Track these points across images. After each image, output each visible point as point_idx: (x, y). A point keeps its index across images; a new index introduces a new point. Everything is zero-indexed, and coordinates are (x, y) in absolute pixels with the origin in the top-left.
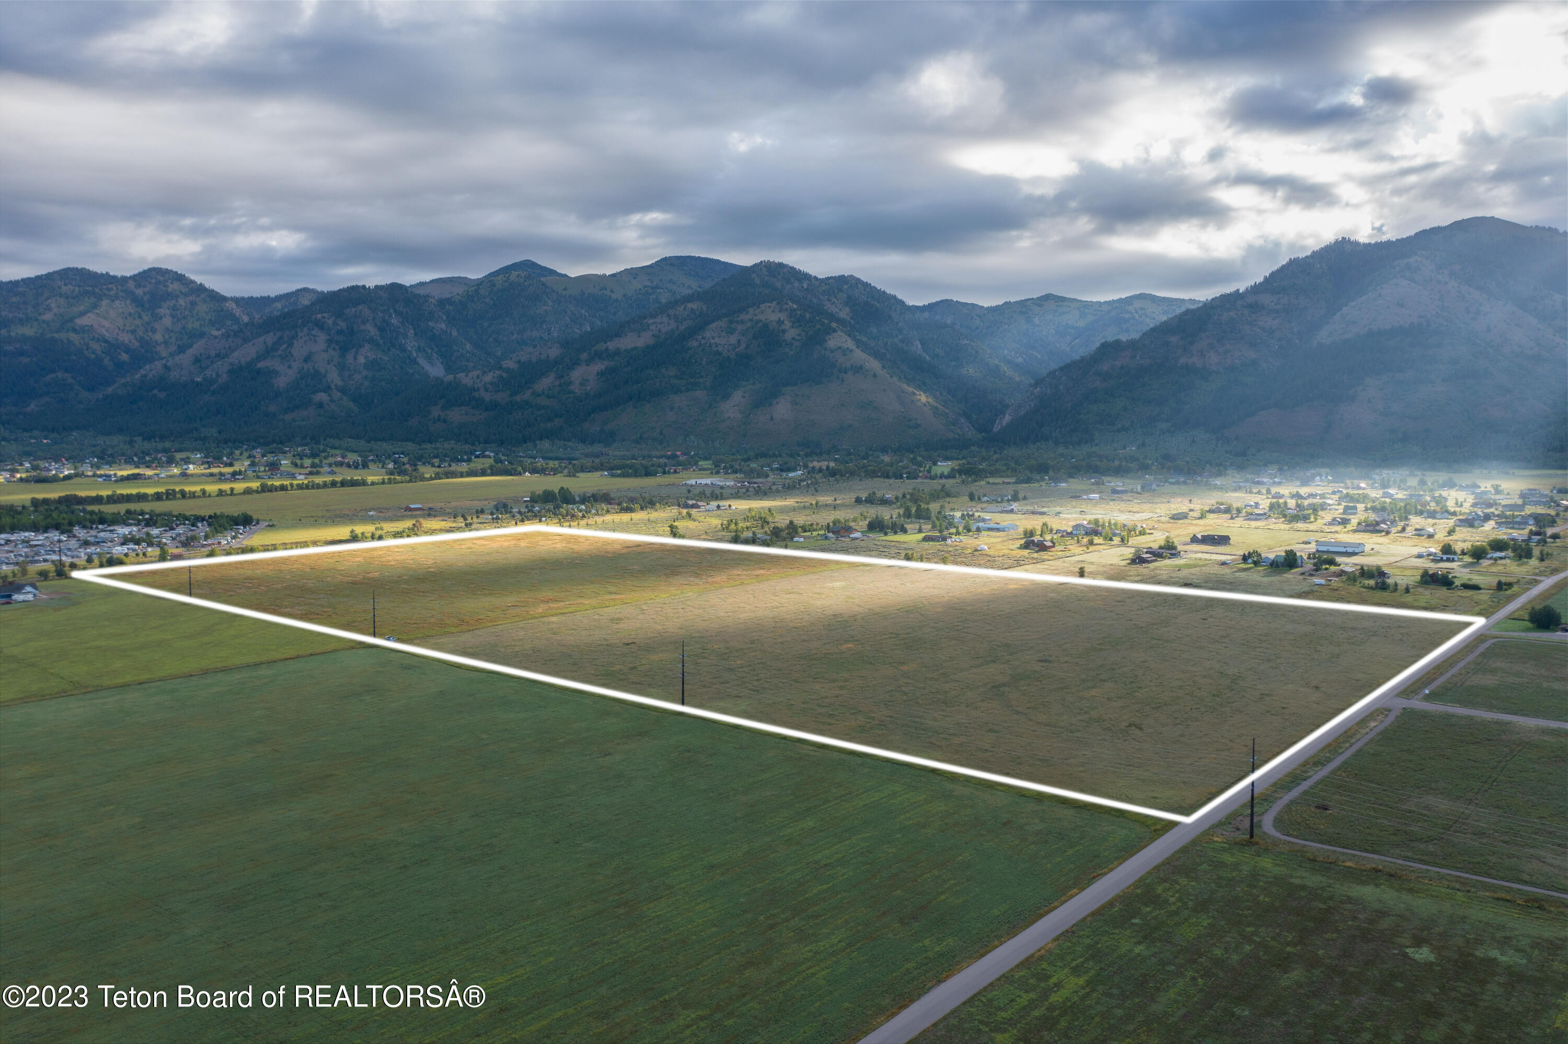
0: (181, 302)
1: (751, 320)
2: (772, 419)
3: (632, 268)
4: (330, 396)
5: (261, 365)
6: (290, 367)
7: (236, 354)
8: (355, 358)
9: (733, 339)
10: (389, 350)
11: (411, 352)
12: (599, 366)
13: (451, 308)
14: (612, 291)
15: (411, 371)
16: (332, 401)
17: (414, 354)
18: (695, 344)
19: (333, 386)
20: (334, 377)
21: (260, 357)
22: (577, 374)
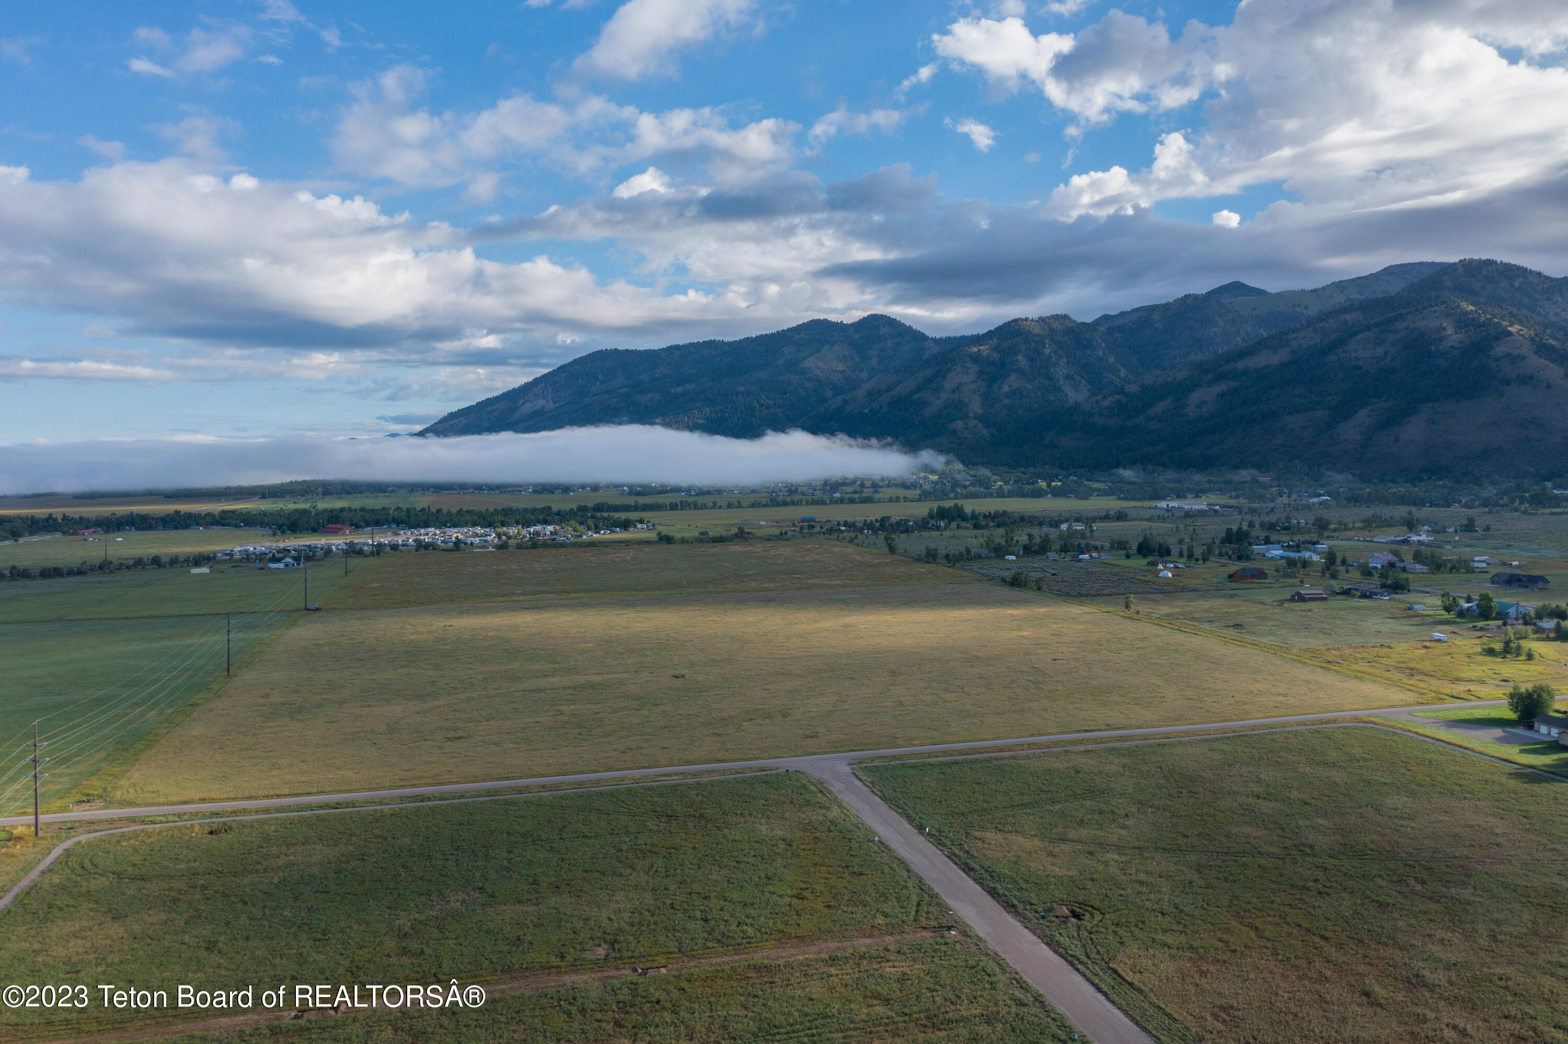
0: (889, 343)
1: (1406, 328)
2: (1397, 440)
3: (1341, 281)
4: (966, 424)
5: (915, 397)
6: (938, 398)
7: (898, 388)
8: (1000, 388)
9: (1380, 351)
10: (1035, 378)
11: (1058, 380)
12: (1222, 387)
13: (1120, 335)
14: (1306, 308)
15: (1053, 398)
16: (966, 428)
17: (1062, 382)
18: (1333, 358)
19: (971, 415)
20: (976, 406)
21: (919, 389)
22: (1195, 397)
